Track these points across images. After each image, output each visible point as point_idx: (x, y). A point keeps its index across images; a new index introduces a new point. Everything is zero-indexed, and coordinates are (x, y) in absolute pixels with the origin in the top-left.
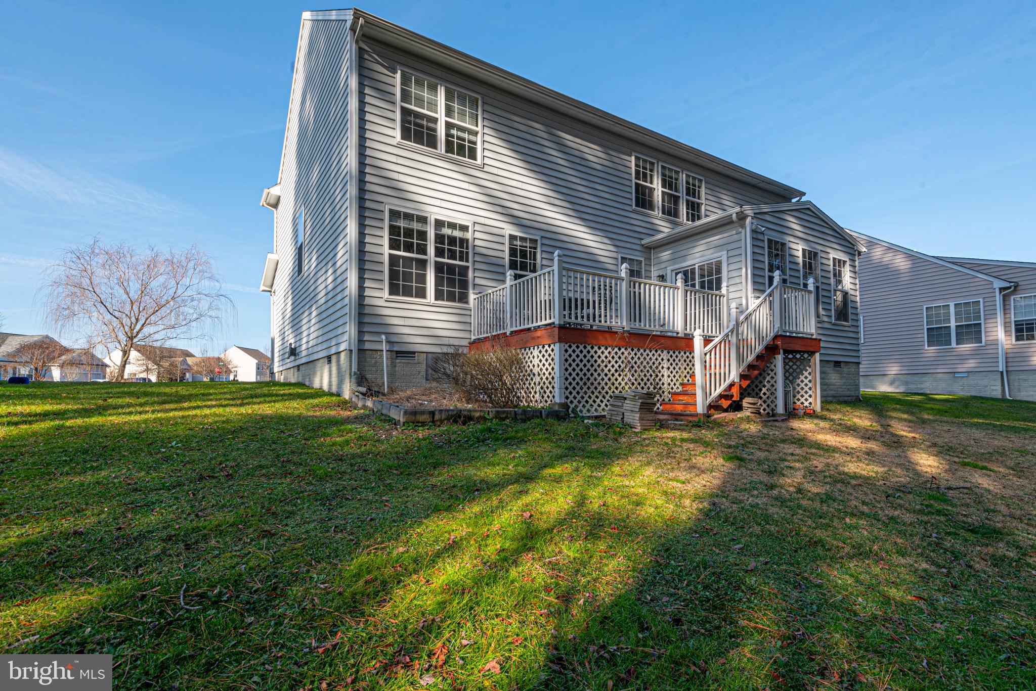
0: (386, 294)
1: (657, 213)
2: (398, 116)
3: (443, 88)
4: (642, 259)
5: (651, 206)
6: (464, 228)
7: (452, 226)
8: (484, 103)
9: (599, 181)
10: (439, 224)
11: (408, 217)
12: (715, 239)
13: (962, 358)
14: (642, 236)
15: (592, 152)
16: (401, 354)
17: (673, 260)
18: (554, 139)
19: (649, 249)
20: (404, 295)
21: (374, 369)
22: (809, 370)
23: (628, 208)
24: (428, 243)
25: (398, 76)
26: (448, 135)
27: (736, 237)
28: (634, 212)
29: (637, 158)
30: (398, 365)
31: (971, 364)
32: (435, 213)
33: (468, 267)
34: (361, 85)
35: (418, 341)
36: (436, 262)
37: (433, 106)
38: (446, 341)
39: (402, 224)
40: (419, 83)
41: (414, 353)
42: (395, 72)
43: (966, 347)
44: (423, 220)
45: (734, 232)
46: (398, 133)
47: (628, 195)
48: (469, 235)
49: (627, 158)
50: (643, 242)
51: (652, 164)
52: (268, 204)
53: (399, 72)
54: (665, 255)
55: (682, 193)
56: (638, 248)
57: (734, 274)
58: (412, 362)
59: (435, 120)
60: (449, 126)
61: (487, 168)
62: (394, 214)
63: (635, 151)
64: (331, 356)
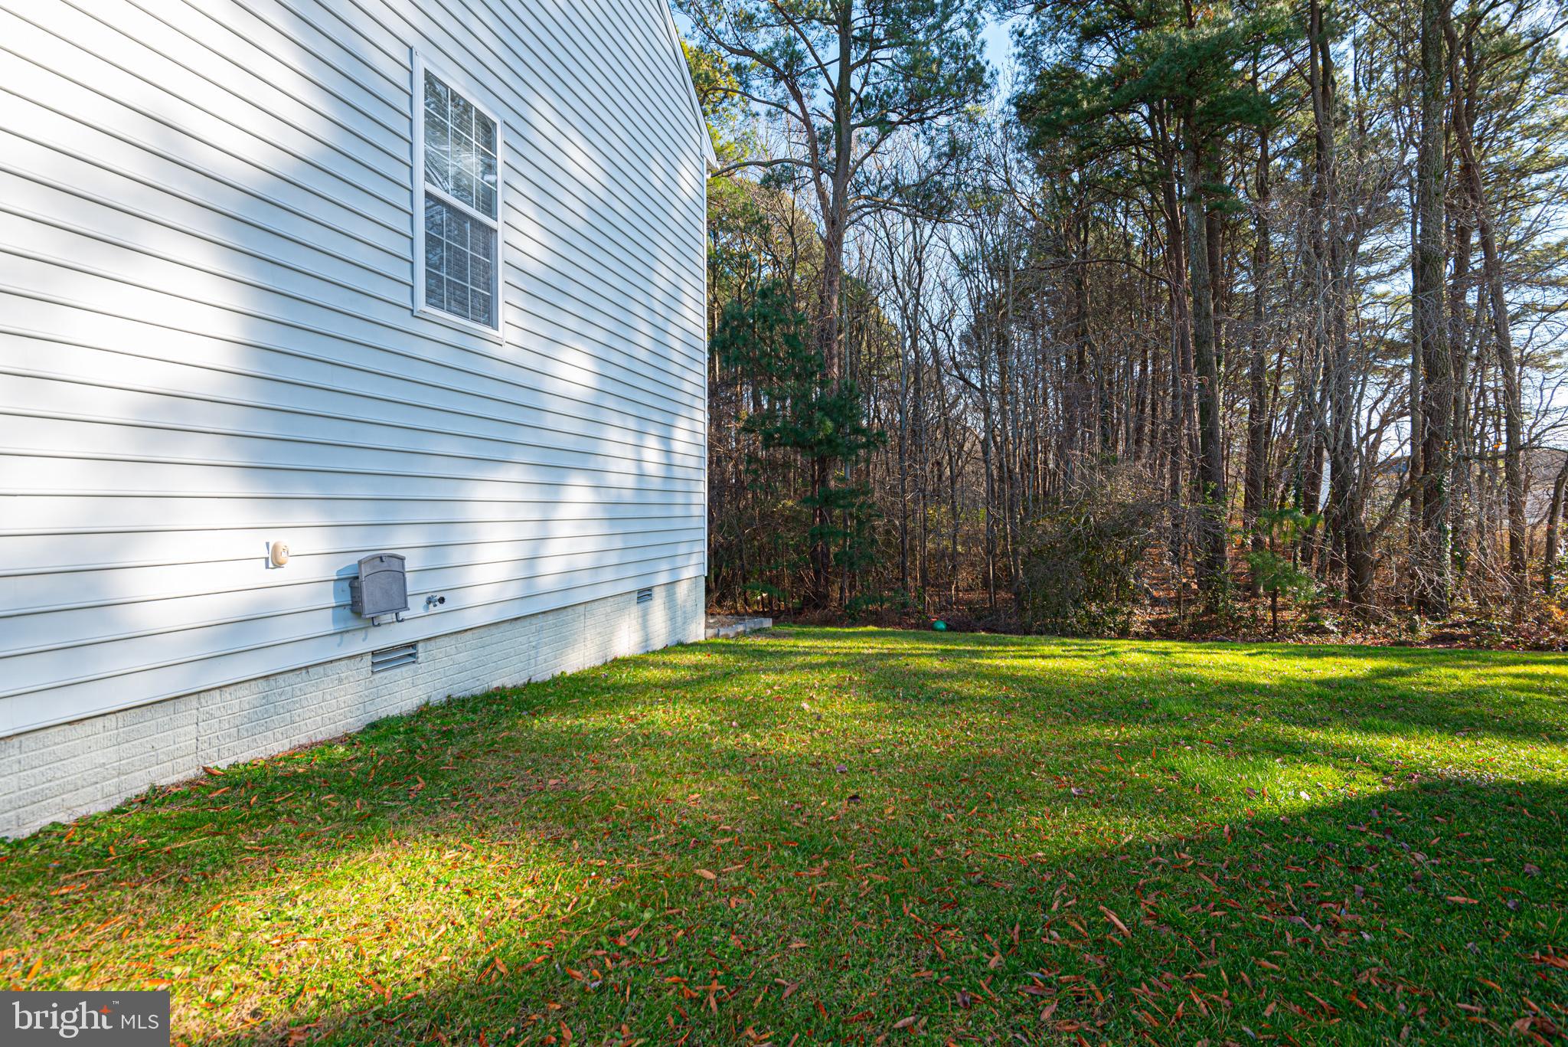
64: (650, 589)
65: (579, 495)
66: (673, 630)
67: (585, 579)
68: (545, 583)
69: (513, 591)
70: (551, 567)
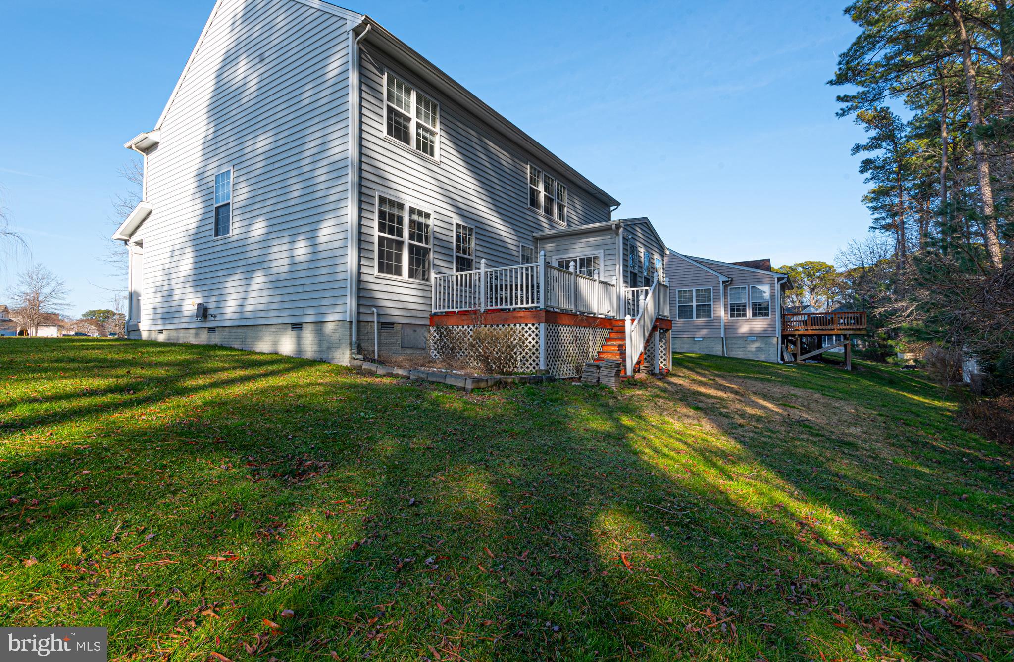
0: (375, 271)
1: (542, 211)
2: (385, 113)
3: (415, 93)
4: (533, 248)
5: (538, 206)
6: (428, 216)
7: (420, 213)
8: (441, 109)
9: (509, 182)
10: (412, 211)
11: (392, 203)
12: (593, 240)
13: (699, 328)
14: (533, 229)
15: (504, 157)
16: (386, 325)
17: (557, 251)
18: (483, 145)
19: (537, 240)
20: (387, 273)
21: (366, 338)
22: (664, 341)
23: (525, 206)
24: (404, 227)
25: (385, 77)
26: (418, 134)
27: (611, 241)
28: (529, 210)
29: (531, 167)
30: (383, 334)
31: (704, 332)
32: (409, 202)
33: (430, 249)
34: (361, 82)
35: (395, 313)
36: (410, 244)
37: (408, 107)
38: (414, 313)
39: (386, 209)
40: (399, 87)
41: (393, 323)
42: (383, 74)
43: (702, 320)
44: (401, 206)
45: (610, 237)
46: (384, 128)
47: (524, 196)
48: (430, 222)
49: (525, 165)
50: (534, 234)
51: (539, 172)
52: (136, 147)
53: (386, 74)
54: (550, 246)
55: (555, 197)
56: (531, 239)
57: (610, 268)
58: (392, 331)
59: (409, 120)
60: (419, 126)
61: (442, 166)
62: (382, 200)
63: (531, 162)
64: (301, 324)
65: (259, 279)
66: (320, 351)
67: (262, 314)
68: (248, 315)
69: (236, 316)
70: (248, 308)
